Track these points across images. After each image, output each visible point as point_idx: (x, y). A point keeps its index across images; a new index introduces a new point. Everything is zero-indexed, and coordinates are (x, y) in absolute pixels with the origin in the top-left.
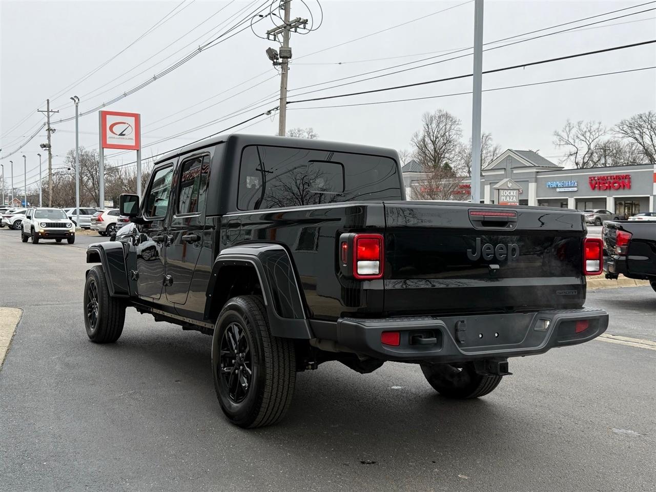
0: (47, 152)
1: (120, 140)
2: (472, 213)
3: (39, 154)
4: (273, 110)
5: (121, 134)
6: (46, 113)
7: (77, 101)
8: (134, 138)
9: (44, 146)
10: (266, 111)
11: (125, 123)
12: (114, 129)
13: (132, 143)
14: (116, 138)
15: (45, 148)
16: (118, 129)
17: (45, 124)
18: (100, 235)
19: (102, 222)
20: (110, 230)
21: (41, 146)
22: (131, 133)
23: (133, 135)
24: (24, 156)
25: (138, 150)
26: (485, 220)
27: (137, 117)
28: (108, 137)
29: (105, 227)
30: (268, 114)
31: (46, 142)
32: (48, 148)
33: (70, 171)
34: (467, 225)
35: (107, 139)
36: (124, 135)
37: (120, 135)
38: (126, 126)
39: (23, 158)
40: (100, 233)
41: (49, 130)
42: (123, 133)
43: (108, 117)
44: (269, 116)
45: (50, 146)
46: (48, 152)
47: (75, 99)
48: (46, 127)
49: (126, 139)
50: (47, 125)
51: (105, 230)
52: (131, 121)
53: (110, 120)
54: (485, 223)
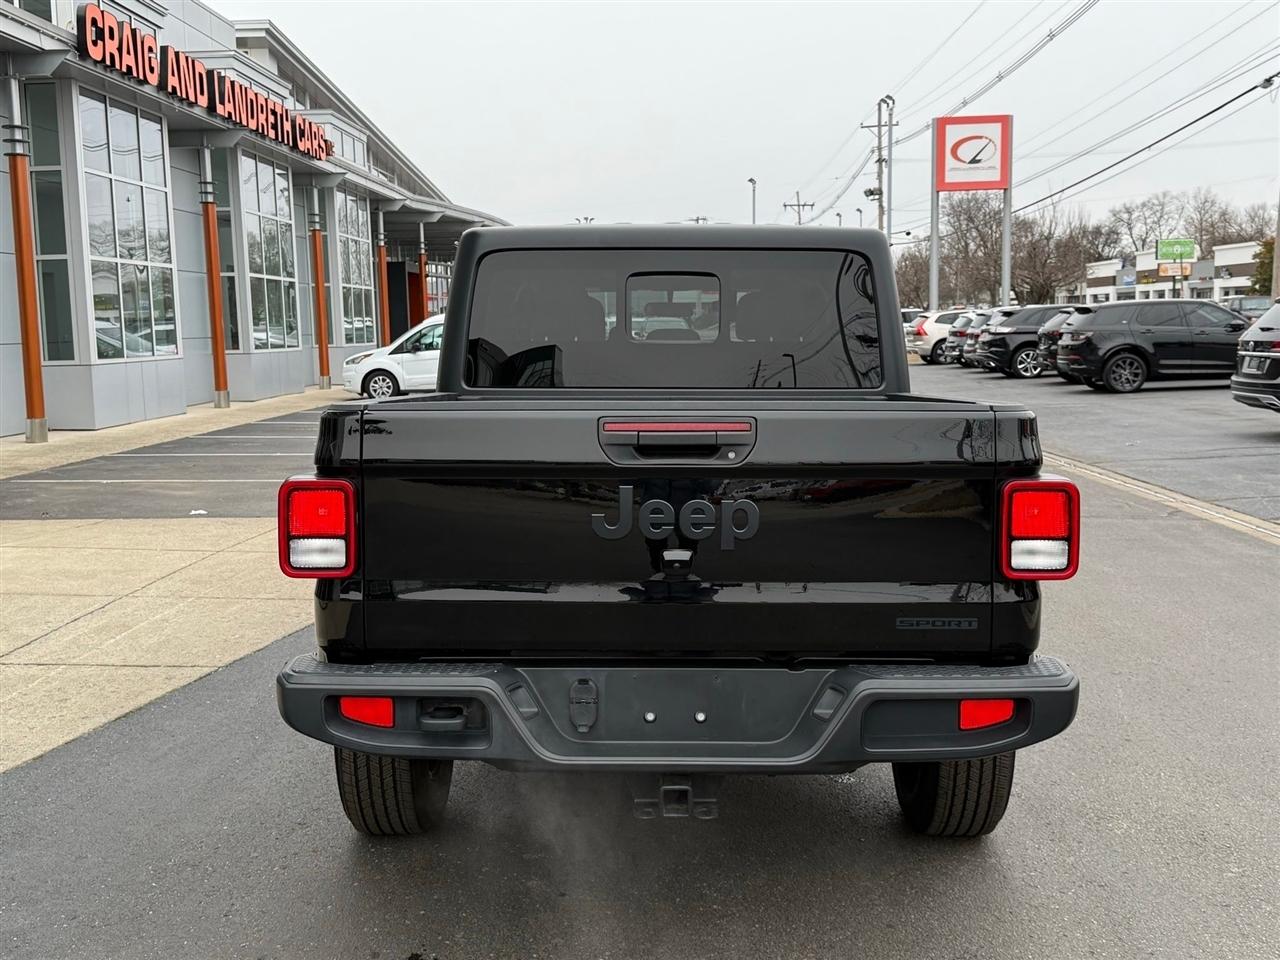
0: (876, 203)
1: (972, 172)
2: (607, 426)
3: (858, 210)
4: (1276, 75)
5: (974, 161)
6: (876, 130)
7: (890, 102)
8: (998, 166)
9: (870, 193)
10: (1260, 80)
11: (981, 137)
12: (961, 152)
13: (995, 176)
14: (964, 170)
15: (872, 197)
16: (966, 151)
17: (873, 152)
18: (923, 362)
19: (925, 337)
20: (939, 352)
21: (865, 192)
22: (992, 158)
23: (997, 161)
24: (838, 215)
25: (1005, 190)
26: (641, 442)
27: (1005, 121)
28: (947, 168)
29: (929, 347)
30: (1265, 87)
31: (874, 185)
32: (877, 197)
33: (910, 236)
34: (594, 454)
35: (947, 173)
36: (979, 161)
37: (970, 162)
38: (984, 142)
39: (838, 218)
40: (924, 357)
41: (880, 161)
42: (978, 158)
43: (949, 128)
44: (1268, 90)
45: (880, 193)
46: (878, 204)
47: (888, 101)
48: (876, 157)
49: (983, 169)
50: (876, 153)
51: (929, 353)
52: (994, 131)
53: (953, 134)
54: (645, 450)
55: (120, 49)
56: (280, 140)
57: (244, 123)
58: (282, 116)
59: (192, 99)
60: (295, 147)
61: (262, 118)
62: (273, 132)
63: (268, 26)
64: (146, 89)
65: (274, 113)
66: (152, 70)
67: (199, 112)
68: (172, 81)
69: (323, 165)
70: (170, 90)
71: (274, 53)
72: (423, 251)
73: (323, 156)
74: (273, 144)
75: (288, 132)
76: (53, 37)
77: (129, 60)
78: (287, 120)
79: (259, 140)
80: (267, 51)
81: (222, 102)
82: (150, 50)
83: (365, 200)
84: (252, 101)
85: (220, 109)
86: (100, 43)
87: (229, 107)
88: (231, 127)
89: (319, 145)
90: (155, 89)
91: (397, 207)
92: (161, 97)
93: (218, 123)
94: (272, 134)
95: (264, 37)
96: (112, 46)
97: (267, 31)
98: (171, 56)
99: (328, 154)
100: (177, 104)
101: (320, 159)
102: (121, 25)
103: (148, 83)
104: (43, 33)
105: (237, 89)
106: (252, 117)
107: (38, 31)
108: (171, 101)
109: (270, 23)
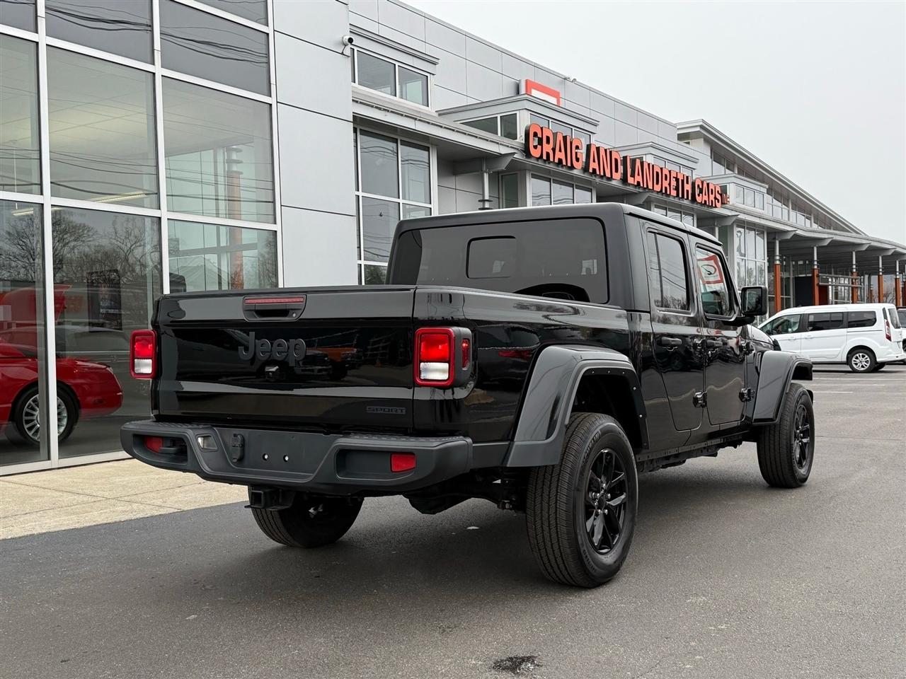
26: (256, 309)
55: (554, 150)
56: (680, 196)
57: (650, 187)
58: (683, 181)
59: (608, 175)
60: (694, 200)
61: (666, 184)
62: (675, 192)
63: (701, 123)
64: (575, 172)
65: (677, 180)
66: (577, 160)
67: (616, 183)
68: (593, 165)
69: (719, 210)
70: (591, 171)
71: (707, 140)
72: (816, 267)
73: (719, 205)
74: (676, 200)
75: (688, 191)
76: (508, 146)
77: (560, 155)
78: (687, 183)
79: (664, 198)
80: (702, 139)
81: (633, 175)
82: (577, 147)
83: (763, 233)
84: (657, 173)
85: (630, 180)
86: (539, 147)
87: (638, 178)
88: (641, 190)
89: (715, 198)
90: (582, 171)
91: (789, 236)
92: (586, 176)
93: (631, 189)
94: (674, 193)
95: (699, 131)
96: (547, 148)
97: (701, 127)
98: (593, 150)
99: (722, 203)
100: (598, 180)
101: (716, 207)
102: (555, 135)
103: (575, 168)
104: (501, 144)
105: (646, 166)
106: (657, 183)
107: (498, 143)
108: (594, 178)
109: (703, 121)
